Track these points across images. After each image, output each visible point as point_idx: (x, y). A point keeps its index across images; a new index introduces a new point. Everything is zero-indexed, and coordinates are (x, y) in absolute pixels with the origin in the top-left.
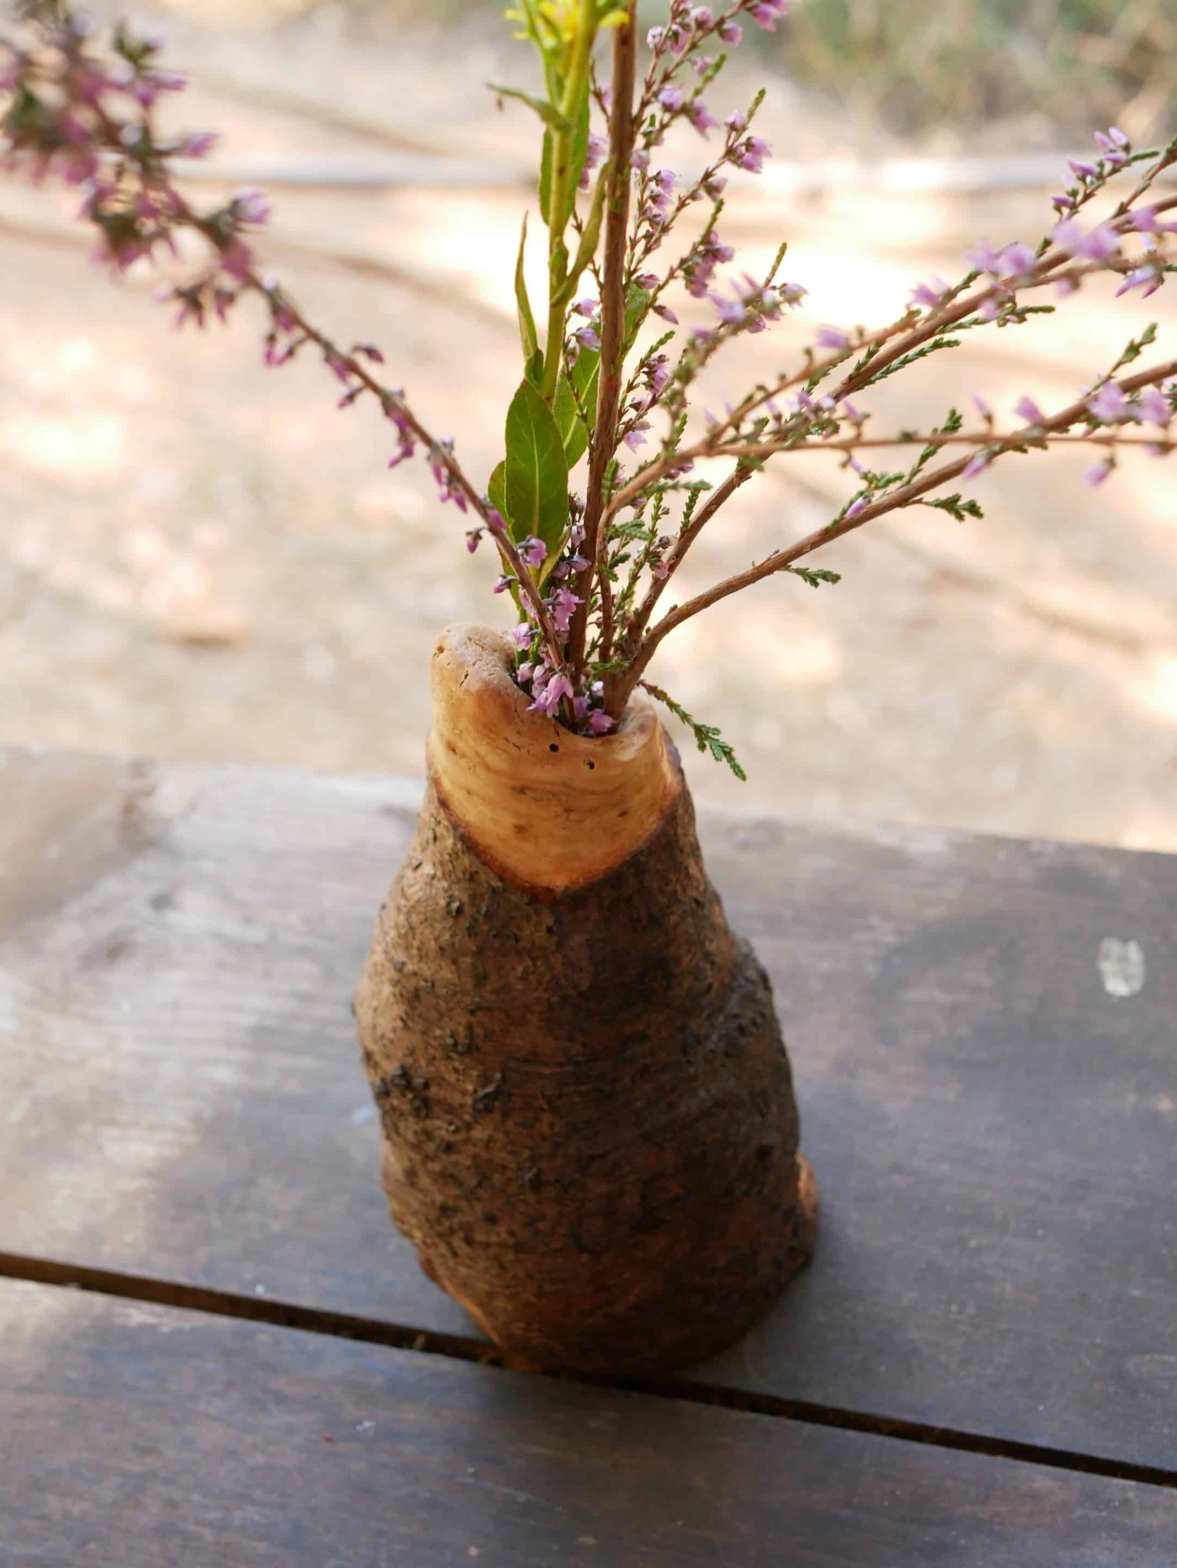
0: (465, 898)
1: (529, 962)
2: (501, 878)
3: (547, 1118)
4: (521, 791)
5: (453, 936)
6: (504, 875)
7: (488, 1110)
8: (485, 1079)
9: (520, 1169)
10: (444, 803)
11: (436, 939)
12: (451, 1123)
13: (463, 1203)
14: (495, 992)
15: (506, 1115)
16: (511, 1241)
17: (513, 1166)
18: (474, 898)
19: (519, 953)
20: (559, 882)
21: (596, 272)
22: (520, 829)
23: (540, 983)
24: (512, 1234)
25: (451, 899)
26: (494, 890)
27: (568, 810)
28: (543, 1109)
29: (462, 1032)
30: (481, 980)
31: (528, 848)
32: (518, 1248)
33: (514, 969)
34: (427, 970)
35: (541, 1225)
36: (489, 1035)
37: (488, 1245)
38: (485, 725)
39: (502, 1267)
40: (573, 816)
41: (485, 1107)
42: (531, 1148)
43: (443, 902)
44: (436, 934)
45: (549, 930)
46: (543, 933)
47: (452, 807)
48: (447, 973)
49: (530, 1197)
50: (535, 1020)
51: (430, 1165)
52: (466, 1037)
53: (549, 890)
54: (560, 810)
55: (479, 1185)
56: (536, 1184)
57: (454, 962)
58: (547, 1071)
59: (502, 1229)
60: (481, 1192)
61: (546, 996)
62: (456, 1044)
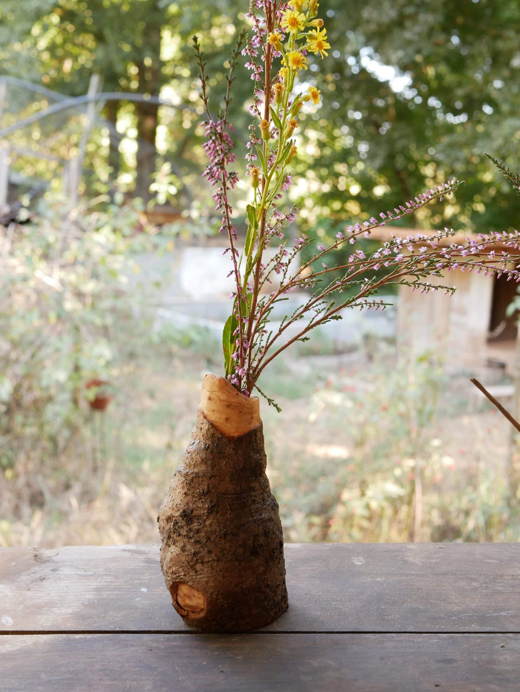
0: (210, 443)
1: (227, 460)
2: (221, 434)
3: (229, 512)
4: (228, 406)
5: (206, 455)
6: (222, 433)
7: (212, 512)
8: (211, 501)
9: (220, 531)
10: (205, 417)
11: (201, 458)
12: (199, 523)
13: (201, 549)
14: (217, 470)
15: (217, 512)
16: (216, 558)
17: (218, 530)
18: (213, 443)
19: (224, 458)
20: (236, 435)
21: (254, 273)
22: (227, 419)
23: (230, 466)
24: (216, 555)
25: (206, 445)
26: (219, 438)
27: (240, 412)
28: (228, 509)
29: (206, 487)
30: (213, 467)
31: (228, 425)
32: (218, 561)
33: (223, 463)
34: (196, 470)
35: (224, 552)
36: (214, 487)
37: (209, 561)
38: (221, 387)
39: (213, 569)
40: (241, 414)
41: (211, 511)
42: (224, 523)
43: (203, 447)
44: (201, 456)
45: (233, 449)
46: (232, 450)
47: (208, 418)
48: (203, 468)
49: (223, 541)
50: (228, 478)
51: (190, 541)
52: (207, 489)
53: (233, 437)
54: (238, 412)
55: (206, 542)
56: (225, 535)
57: (206, 464)
58: (230, 496)
59: (213, 555)
60: (207, 543)
61: (231, 470)
62: (203, 492)
